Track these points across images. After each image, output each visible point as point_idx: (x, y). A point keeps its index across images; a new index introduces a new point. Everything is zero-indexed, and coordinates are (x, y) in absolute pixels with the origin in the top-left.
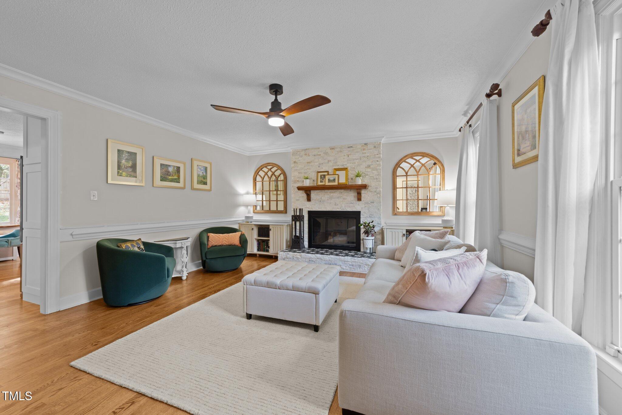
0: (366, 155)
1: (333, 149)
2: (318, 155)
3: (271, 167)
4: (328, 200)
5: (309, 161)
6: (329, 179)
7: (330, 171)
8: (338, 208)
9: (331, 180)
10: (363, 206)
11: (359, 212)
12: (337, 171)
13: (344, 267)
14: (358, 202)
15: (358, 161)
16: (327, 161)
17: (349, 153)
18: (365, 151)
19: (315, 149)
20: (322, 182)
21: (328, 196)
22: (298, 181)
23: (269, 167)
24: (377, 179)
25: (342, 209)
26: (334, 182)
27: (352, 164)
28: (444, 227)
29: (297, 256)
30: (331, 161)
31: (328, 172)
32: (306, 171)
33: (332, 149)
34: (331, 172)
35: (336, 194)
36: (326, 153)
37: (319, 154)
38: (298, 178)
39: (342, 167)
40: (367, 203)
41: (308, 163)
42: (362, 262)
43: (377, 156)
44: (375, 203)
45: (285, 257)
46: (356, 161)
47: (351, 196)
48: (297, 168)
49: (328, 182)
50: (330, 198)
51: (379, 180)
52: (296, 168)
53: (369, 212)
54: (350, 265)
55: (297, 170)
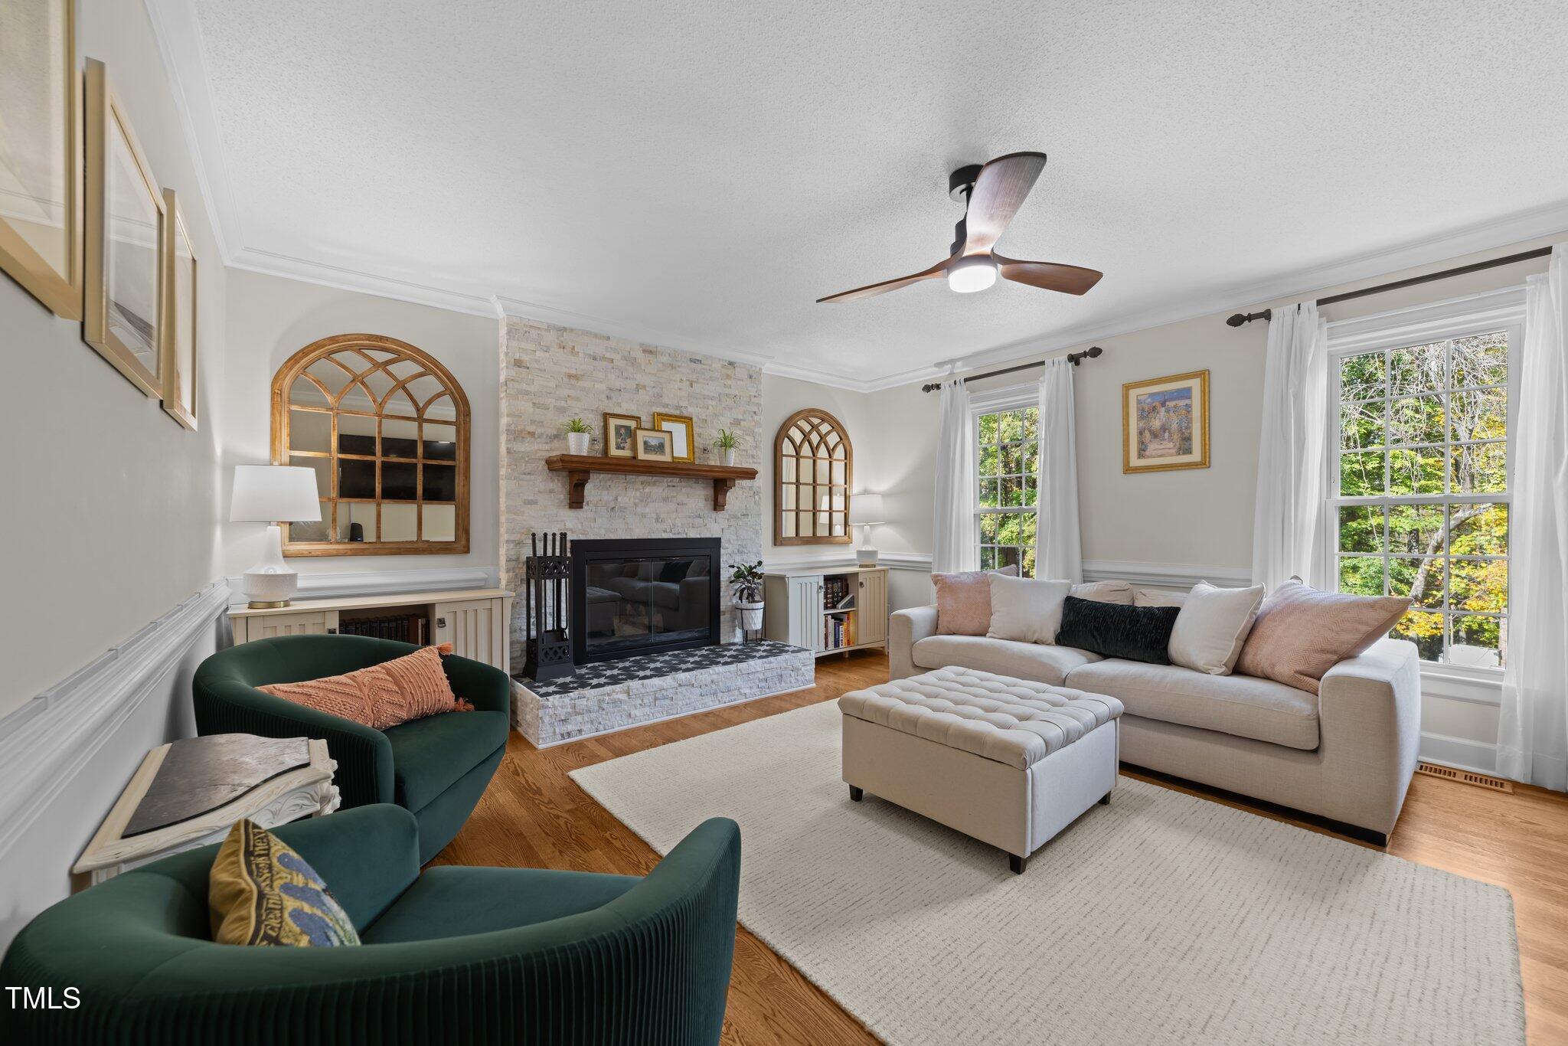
0: (733, 392)
1: (651, 352)
2: (603, 358)
3: (390, 356)
4: (636, 505)
5: (573, 372)
6: (645, 443)
7: (643, 418)
8: (665, 531)
9: (651, 446)
10: (725, 525)
11: (717, 542)
12: (664, 420)
13: (747, 691)
14: (714, 514)
15: (714, 403)
16: (631, 384)
17: (693, 377)
18: (729, 382)
19: (596, 336)
20: (623, 448)
21: (638, 494)
22: (532, 434)
23: (382, 357)
24: (753, 457)
25: (675, 534)
26: (660, 454)
27: (700, 410)
28: (861, 566)
29: (615, 696)
30: (644, 387)
31: (637, 419)
32: (563, 404)
33: (648, 351)
34: (646, 421)
35: (659, 489)
36: (633, 362)
37: (608, 355)
38: (533, 422)
39: (677, 413)
40: (735, 517)
41: (570, 376)
42: (785, 665)
43: (753, 400)
44: (750, 517)
45: (569, 710)
46: (710, 402)
47: (697, 497)
48: (532, 389)
49: (645, 452)
50: (642, 501)
51: (758, 461)
52: (524, 386)
53: (737, 540)
54: (760, 680)
55: (527, 393)
